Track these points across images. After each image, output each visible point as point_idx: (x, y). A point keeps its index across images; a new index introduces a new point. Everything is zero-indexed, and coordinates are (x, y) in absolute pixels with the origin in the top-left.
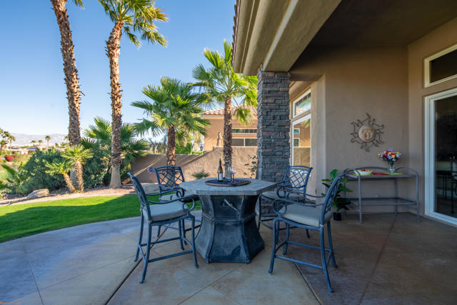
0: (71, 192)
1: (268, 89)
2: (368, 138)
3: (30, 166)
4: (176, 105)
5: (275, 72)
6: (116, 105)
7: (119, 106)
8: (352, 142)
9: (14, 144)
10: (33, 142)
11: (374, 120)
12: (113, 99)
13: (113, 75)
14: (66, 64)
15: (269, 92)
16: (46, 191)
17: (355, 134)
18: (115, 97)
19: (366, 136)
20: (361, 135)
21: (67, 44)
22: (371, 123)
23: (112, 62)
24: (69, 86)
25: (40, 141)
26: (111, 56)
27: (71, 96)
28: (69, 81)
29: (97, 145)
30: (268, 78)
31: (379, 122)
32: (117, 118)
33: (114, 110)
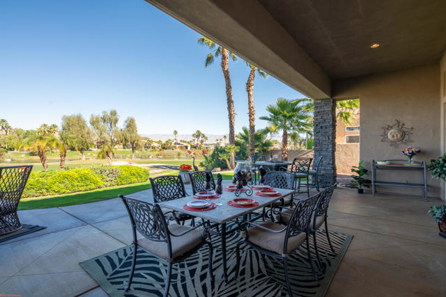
0: (229, 170)
1: (317, 111)
2: (395, 138)
3: (213, 156)
4: (285, 116)
5: (322, 100)
6: (251, 120)
7: (253, 120)
8: (382, 141)
9: (207, 142)
10: (217, 140)
11: (403, 124)
12: (250, 116)
13: (250, 102)
14: (228, 99)
15: (318, 112)
16: (219, 169)
17: (385, 135)
18: (251, 114)
19: (393, 136)
20: (390, 137)
21: (229, 88)
22: (400, 127)
23: (249, 95)
24: (229, 111)
25: (221, 140)
26: (248, 91)
27: (231, 117)
28: (229, 108)
29: (243, 144)
30: (318, 104)
31: (408, 125)
32: (252, 127)
33: (250, 122)
